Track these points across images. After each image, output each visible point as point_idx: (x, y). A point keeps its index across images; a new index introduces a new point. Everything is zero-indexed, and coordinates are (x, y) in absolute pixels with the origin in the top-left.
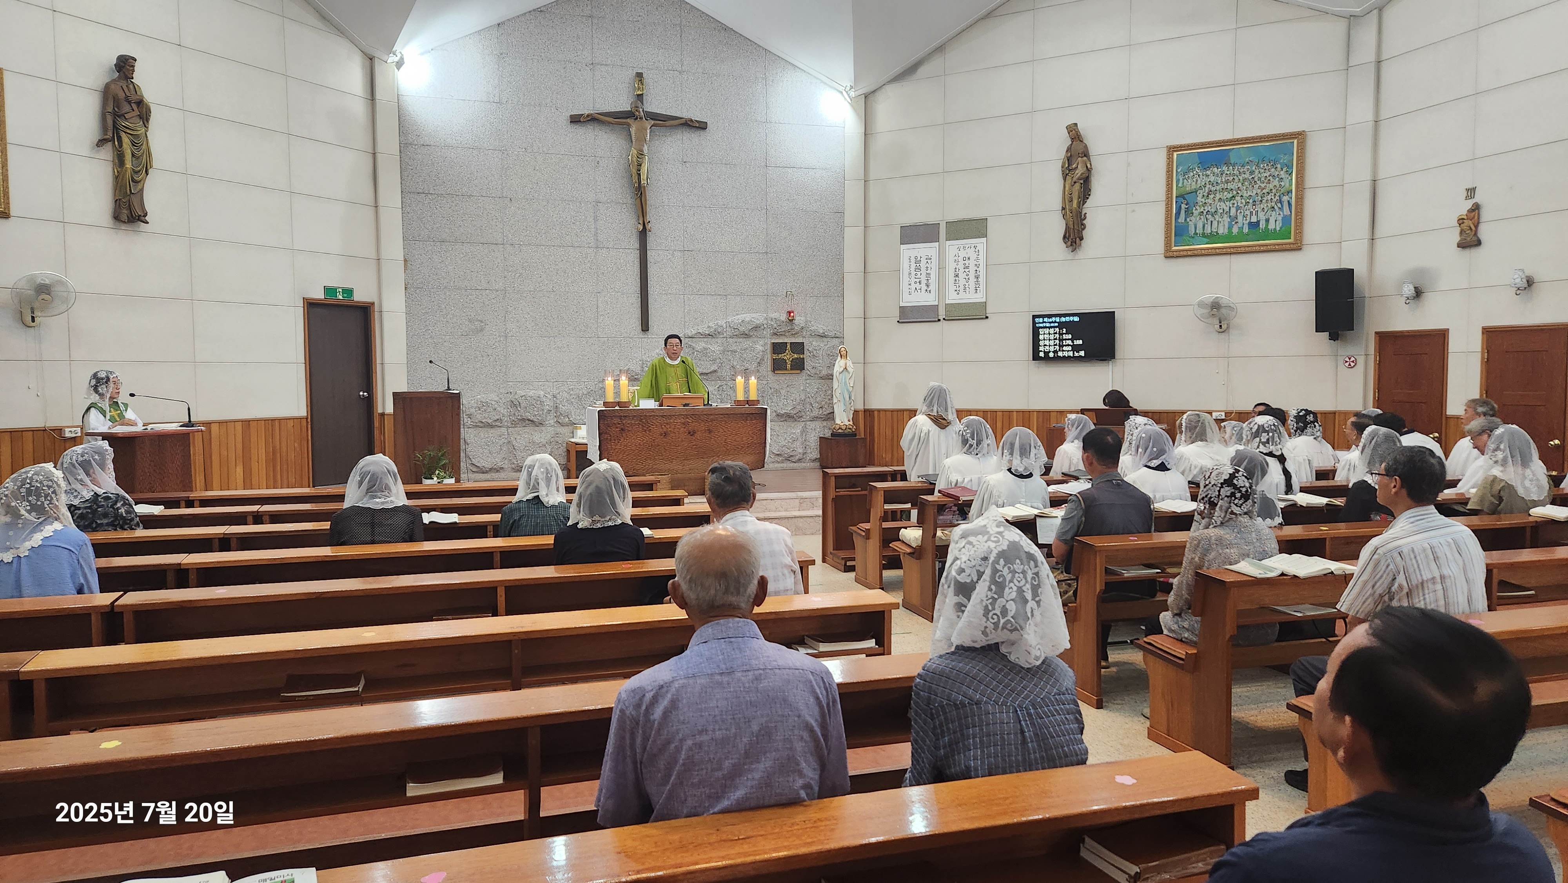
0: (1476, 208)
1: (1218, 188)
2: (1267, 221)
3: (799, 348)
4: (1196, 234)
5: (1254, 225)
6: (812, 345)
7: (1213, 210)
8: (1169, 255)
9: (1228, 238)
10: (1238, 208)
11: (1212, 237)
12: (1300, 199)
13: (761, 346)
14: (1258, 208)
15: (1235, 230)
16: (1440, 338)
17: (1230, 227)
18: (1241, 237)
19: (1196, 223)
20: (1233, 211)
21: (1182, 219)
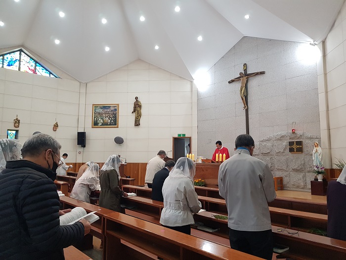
3: (300, 143)
6: (306, 142)
13: (285, 143)
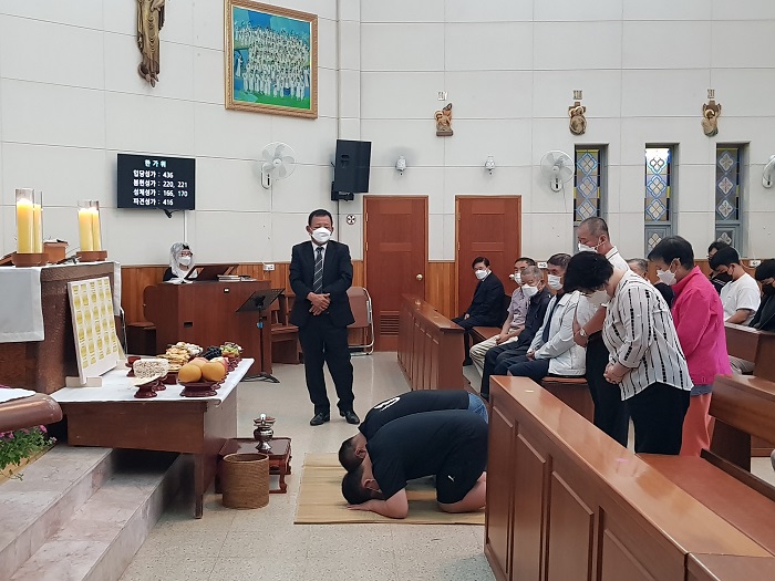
0: (449, 108)
1: (263, 49)
2: (295, 89)
4: (249, 90)
5: (287, 91)
7: (260, 70)
8: (231, 108)
9: (271, 100)
10: (277, 73)
11: (260, 95)
12: (315, 75)
14: (290, 75)
15: (275, 93)
16: (420, 204)
17: (272, 90)
18: (278, 101)
19: (249, 80)
20: (273, 74)
21: (238, 74)
